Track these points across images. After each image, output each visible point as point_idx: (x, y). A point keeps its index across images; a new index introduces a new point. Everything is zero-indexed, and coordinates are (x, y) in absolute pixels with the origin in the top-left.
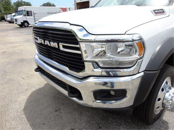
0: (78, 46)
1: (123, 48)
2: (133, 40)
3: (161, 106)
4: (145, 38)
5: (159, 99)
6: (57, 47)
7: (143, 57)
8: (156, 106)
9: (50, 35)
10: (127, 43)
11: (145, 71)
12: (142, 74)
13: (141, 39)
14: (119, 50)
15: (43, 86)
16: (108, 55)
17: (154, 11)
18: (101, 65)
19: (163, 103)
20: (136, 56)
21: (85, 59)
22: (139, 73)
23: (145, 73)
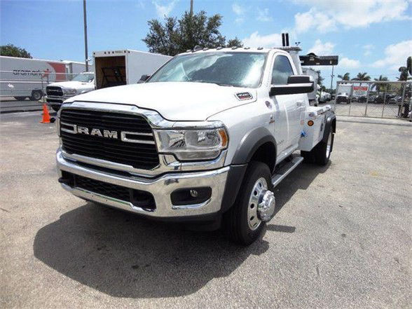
0: (151, 134)
1: (204, 138)
2: (215, 128)
3: (255, 215)
4: (228, 126)
5: (252, 206)
6: (115, 136)
7: (227, 147)
8: (250, 216)
9: (103, 121)
10: (208, 131)
11: (231, 164)
12: (228, 168)
13: (223, 126)
14: (200, 139)
15: (58, 218)
16: (188, 145)
17: (238, 95)
18: (180, 158)
19: (257, 211)
20: (219, 146)
21: (160, 151)
22: (224, 167)
23: (231, 167)
